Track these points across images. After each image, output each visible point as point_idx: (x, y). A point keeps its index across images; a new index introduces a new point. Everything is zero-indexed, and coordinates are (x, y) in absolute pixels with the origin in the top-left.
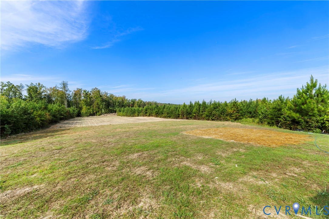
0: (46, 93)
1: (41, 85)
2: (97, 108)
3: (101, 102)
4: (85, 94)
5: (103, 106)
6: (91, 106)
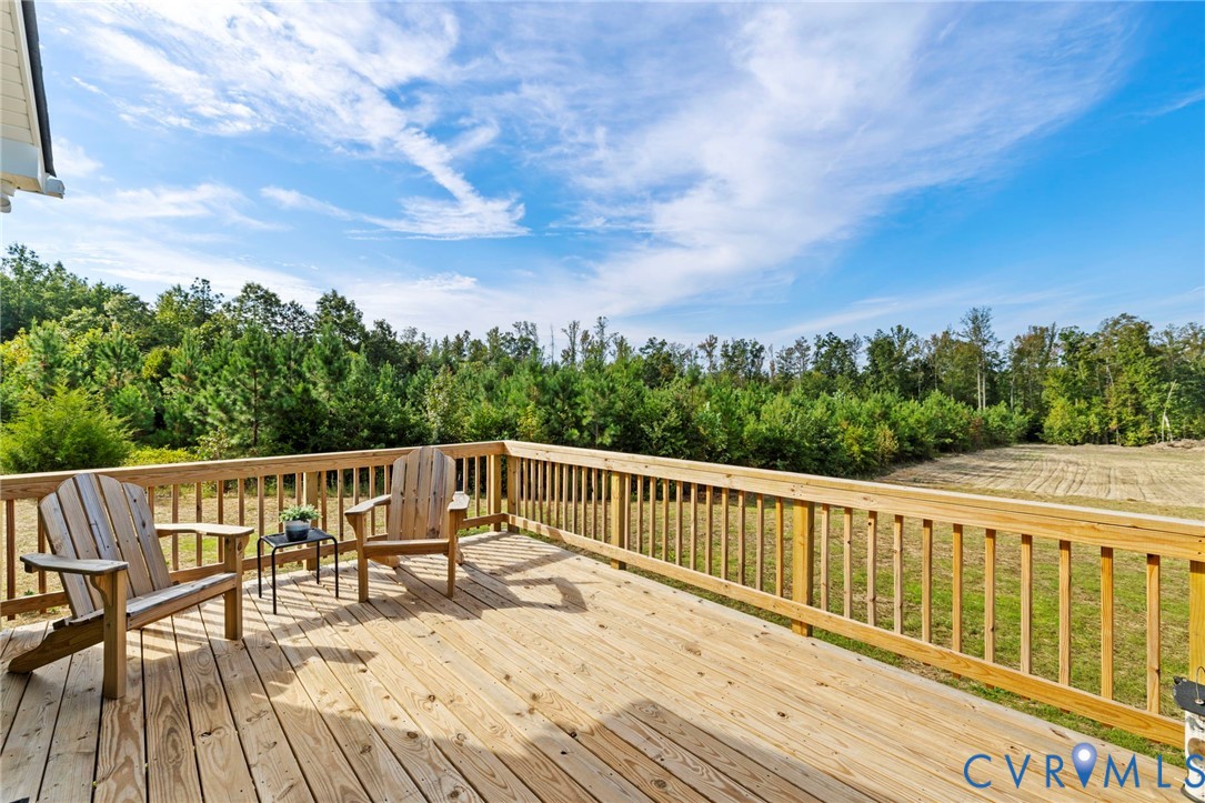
4: (1068, 347)
6: (1095, 400)
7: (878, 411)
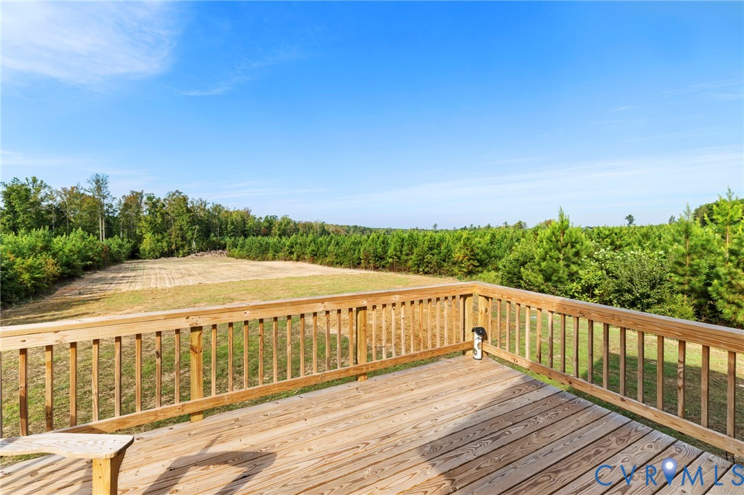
0: (51, 202)
1: (39, 182)
2: (180, 239)
3: (190, 224)
4: (152, 205)
5: (193, 234)
6: (165, 234)
7: (40, 245)
